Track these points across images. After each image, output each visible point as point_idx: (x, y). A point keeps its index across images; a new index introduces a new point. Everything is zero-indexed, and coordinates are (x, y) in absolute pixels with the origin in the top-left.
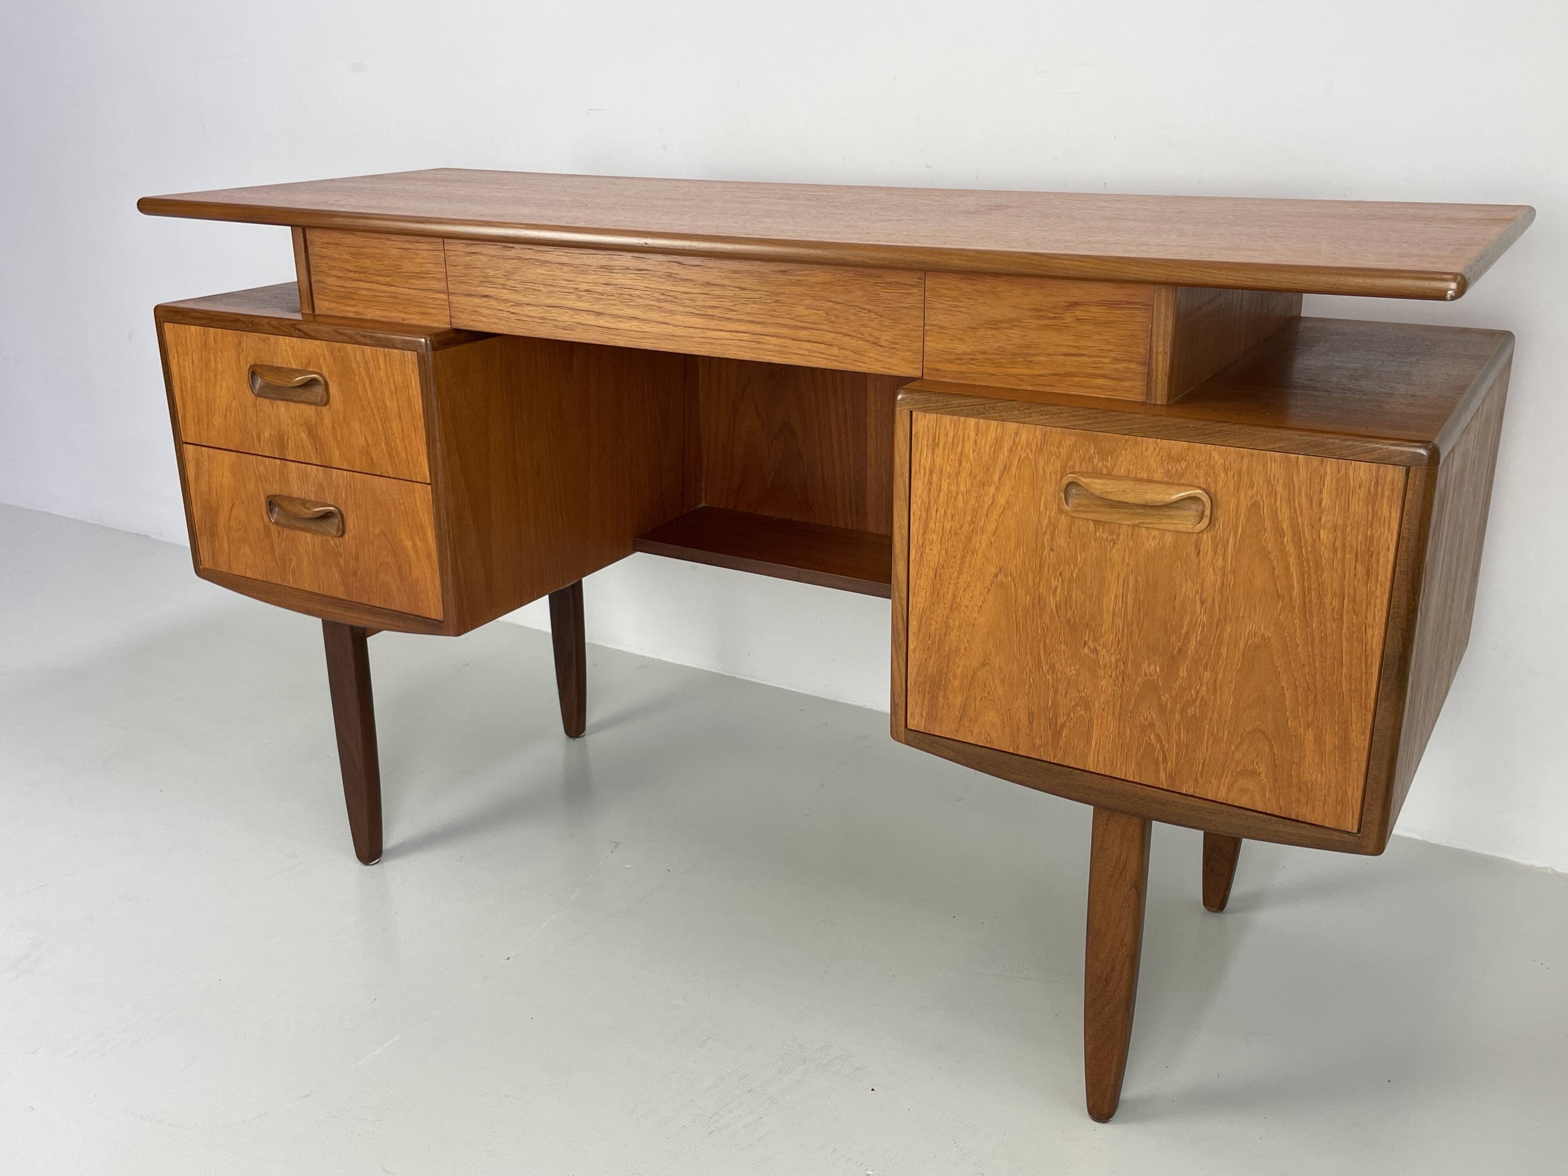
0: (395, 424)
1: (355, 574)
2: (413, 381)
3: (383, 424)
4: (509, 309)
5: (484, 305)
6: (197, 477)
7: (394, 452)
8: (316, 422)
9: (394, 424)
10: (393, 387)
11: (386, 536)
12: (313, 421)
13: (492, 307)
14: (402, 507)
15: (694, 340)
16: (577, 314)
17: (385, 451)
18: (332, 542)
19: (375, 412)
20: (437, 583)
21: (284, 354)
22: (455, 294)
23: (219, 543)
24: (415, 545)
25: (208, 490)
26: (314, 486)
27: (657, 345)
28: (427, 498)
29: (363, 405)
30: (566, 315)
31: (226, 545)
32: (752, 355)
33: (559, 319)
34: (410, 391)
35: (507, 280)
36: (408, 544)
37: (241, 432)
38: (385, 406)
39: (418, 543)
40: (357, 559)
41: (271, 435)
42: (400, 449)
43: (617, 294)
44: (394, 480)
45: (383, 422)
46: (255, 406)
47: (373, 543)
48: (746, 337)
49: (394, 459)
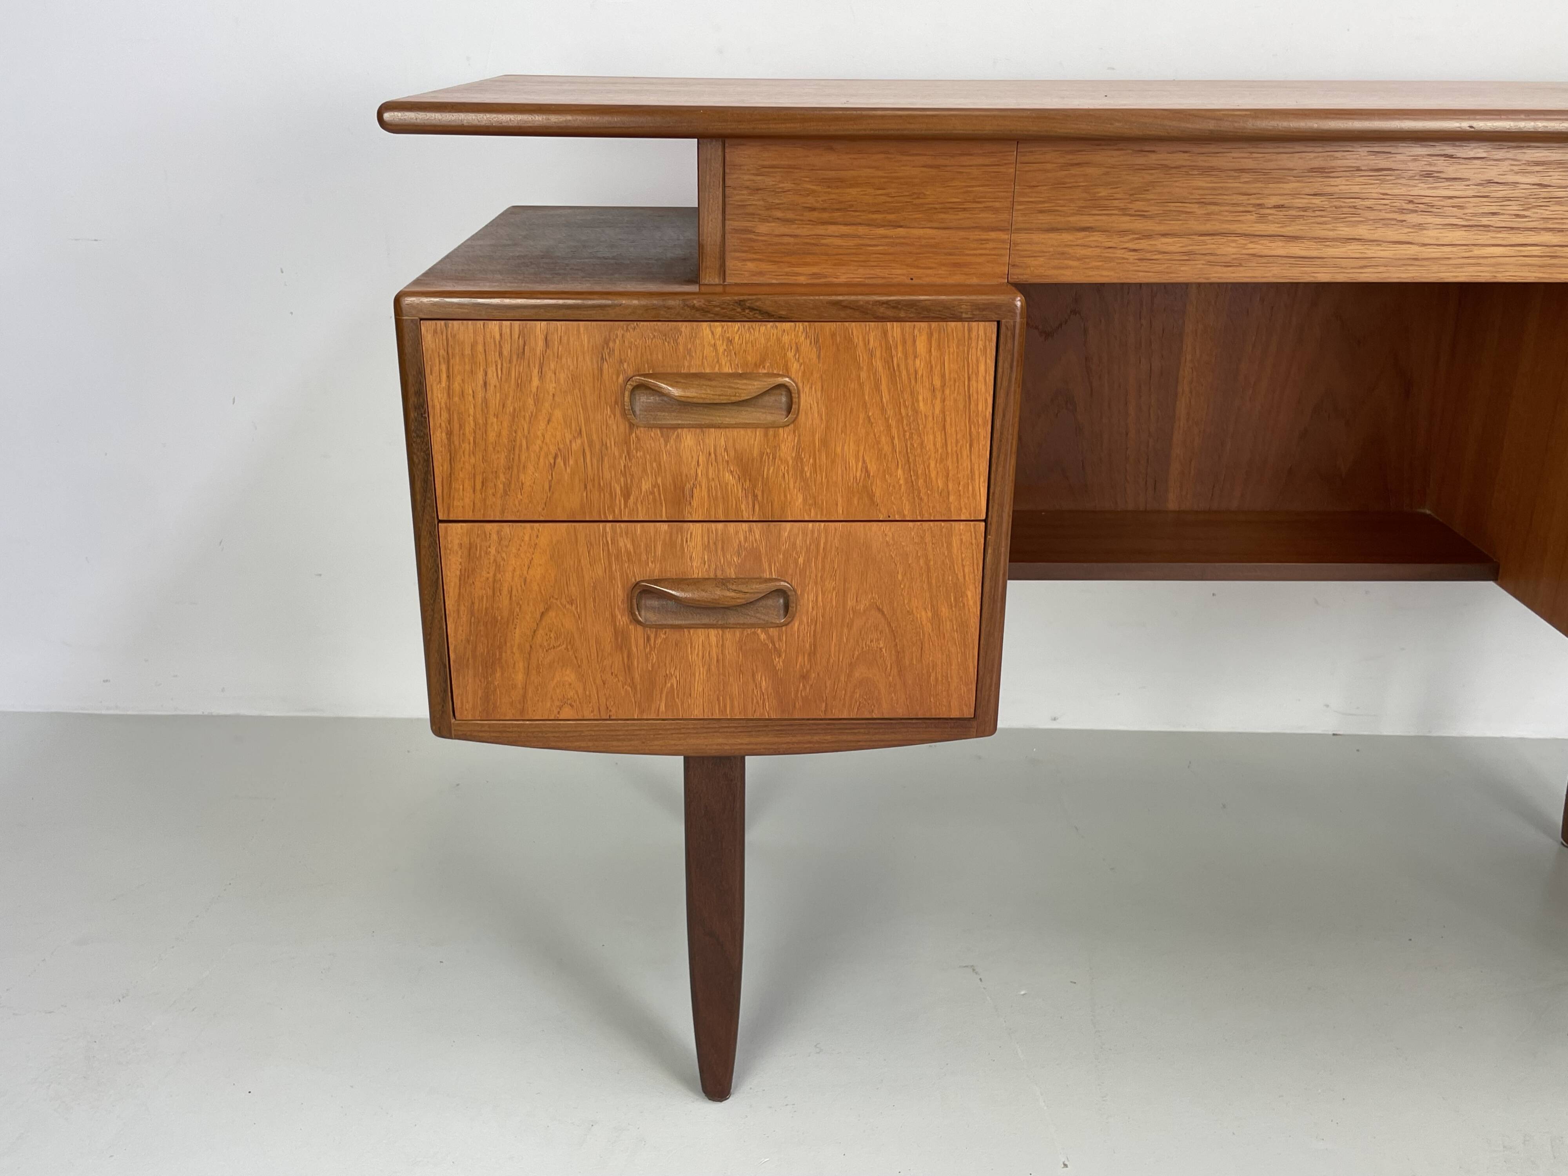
0: (931, 437)
1: (804, 677)
2: (982, 368)
3: (906, 440)
4: (1127, 245)
5: (1079, 242)
6: (466, 577)
7: (921, 482)
8: (761, 454)
9: (929, 440)
10: (937, 382)
11: (880, 610)
12: (756, 452)
13: (1093, 244)
14: (922, 562)
15: (1451, 262)
16: (1252, 242)
17: (902, 482)
18: (763, 636)
19: (893, 422)
20: (971, 665)
21: (708, 351)
22: (1026, 229)
23: (502, 674)
24: (936, 614)
25: (490, 592)
26: (739, 555)
27: (1385, 275)
28: (974, 541)
29: (869, 417)
30: (1234, 245)
31: (520, 677)
32: (1541, 275)
33: (1218, 252)
34: (973, 383)
35: (1132, 202)
36: (924, 616)
37: (586, 487)
38: (916, 411)
39: (944, 611)
40: (813, 653)
41: (655, 485)
42: (933, 475)
43: (1331, 207)
44: (911, 524)
45: (907, 437)
46: (627, 442)
47: (850, 627)
48: (1536, 251)
49: (919, 492)
